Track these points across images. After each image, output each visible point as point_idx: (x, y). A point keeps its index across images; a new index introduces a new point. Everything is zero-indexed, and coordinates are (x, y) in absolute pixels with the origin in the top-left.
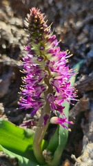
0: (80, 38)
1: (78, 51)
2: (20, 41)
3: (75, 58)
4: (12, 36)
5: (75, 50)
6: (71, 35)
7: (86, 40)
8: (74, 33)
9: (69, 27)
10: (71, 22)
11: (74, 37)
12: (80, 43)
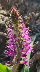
0: (37, 22)
1: (36, 29)
2: (5, 22)
3: (34, 32)
4: (1, 19)
5: (34, 28)
6: (33, 20)
8: (34, 19)
9: (31, 15)
10: (33, 13)
11: (34, 21)
12: (37, 25)
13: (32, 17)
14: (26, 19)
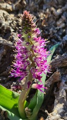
0: (58, 23)
1: (56, 35)
3: (53, 40)
5: (54, 33)
6: (51, 20)
7: (63, 25)
8: (54, 19)
9: (50, 13)
10: (53, 9)
11: (54, 22)
12: (58, 28)
13: (50, 15)
14: (42, 18)
